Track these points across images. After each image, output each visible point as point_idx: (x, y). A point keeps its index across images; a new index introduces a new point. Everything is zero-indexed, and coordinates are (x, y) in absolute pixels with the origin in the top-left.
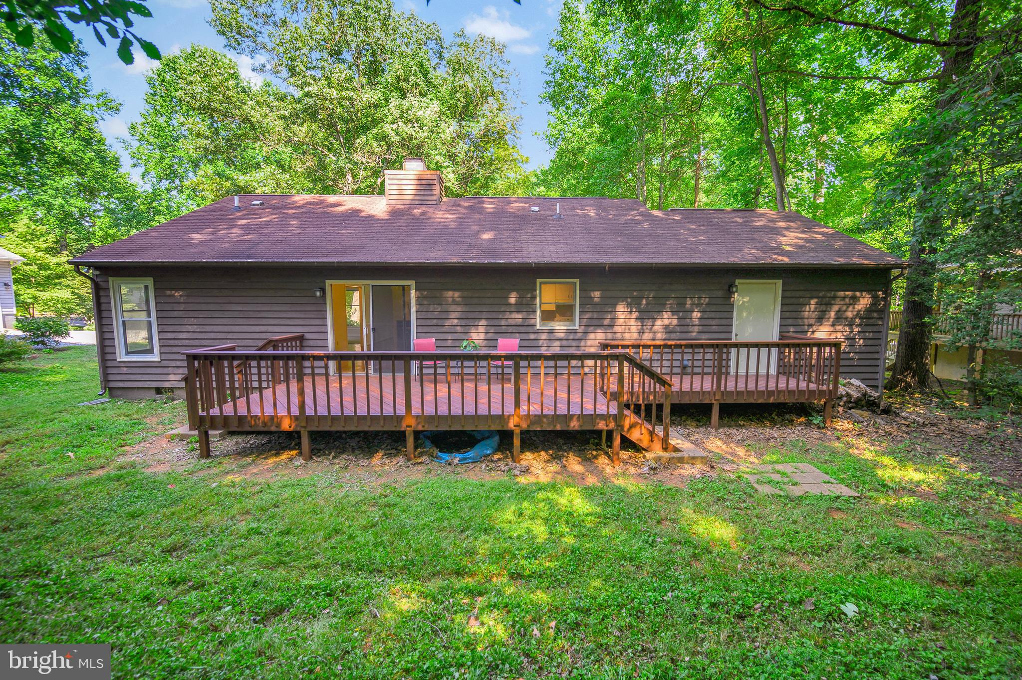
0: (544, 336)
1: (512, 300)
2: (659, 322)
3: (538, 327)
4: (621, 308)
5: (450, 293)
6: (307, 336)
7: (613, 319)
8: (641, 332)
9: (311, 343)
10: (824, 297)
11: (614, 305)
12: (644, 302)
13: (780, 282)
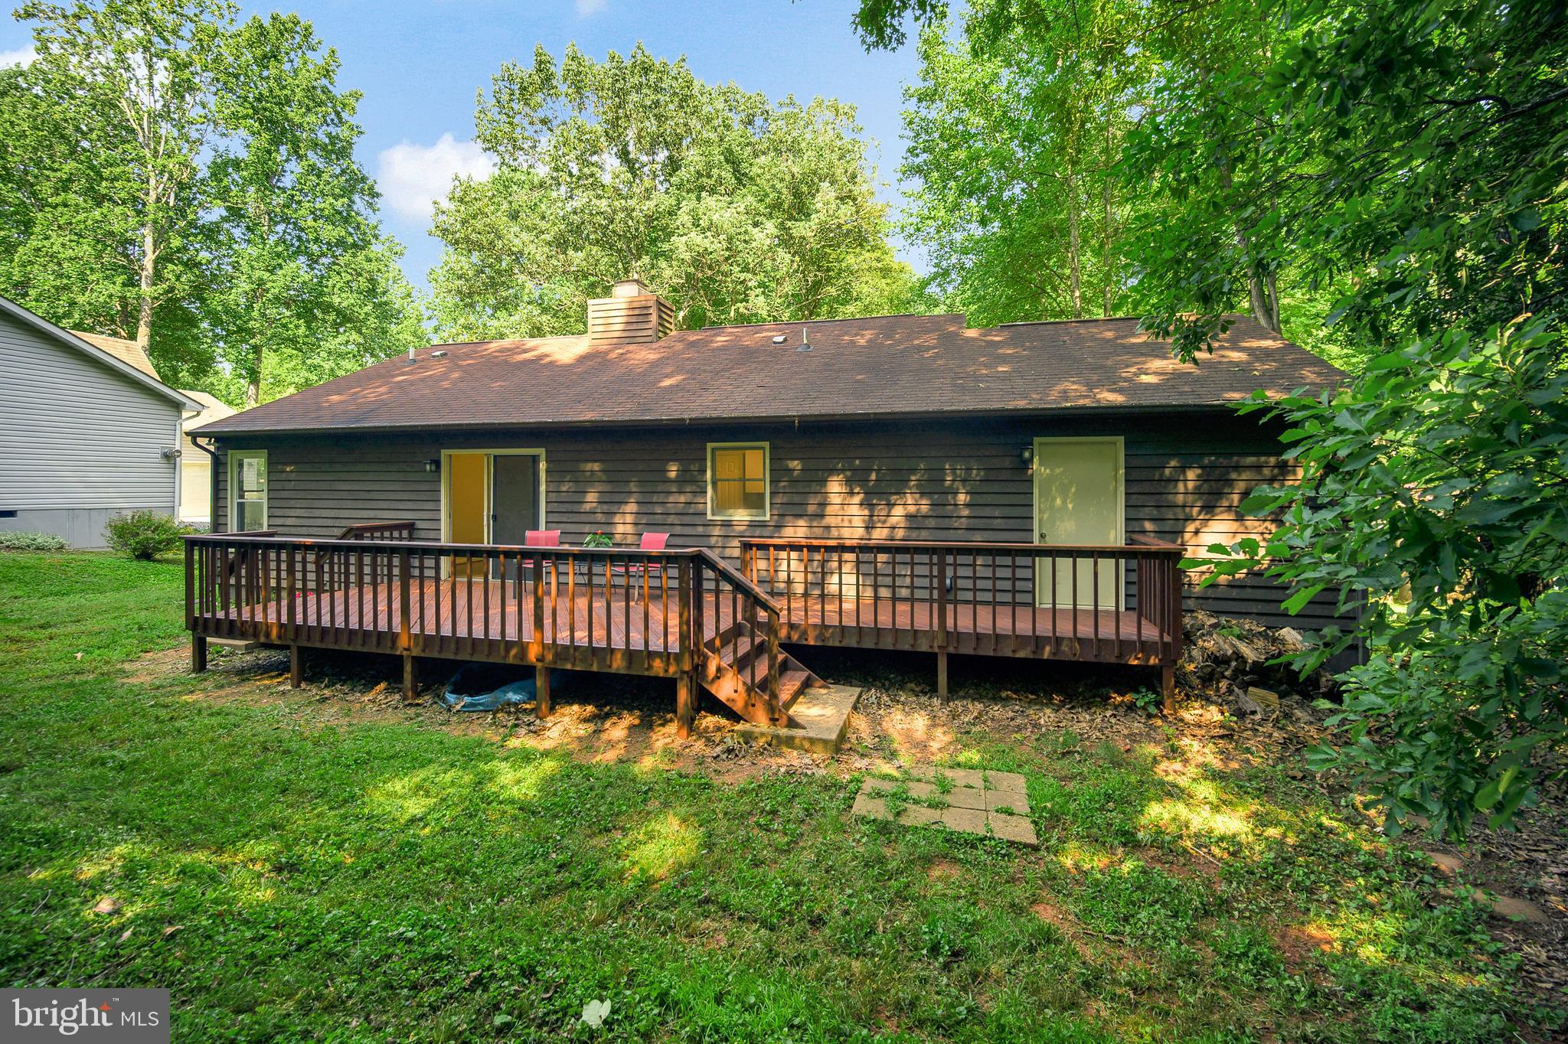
0: (717, 531)
1: (673, 475)
2: (898, 511)
3: (709, 517)
4: (835, 487)
5: (589, 466)
6: (419, 525)
7: (823, 505)
8: (869, 527)
9: (423, 534)
10: (1213, 467)
11: (824, 482)
12: (873, 476)
13: (1121, 440)
